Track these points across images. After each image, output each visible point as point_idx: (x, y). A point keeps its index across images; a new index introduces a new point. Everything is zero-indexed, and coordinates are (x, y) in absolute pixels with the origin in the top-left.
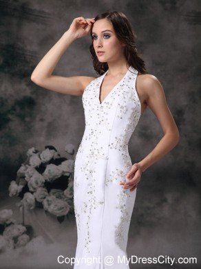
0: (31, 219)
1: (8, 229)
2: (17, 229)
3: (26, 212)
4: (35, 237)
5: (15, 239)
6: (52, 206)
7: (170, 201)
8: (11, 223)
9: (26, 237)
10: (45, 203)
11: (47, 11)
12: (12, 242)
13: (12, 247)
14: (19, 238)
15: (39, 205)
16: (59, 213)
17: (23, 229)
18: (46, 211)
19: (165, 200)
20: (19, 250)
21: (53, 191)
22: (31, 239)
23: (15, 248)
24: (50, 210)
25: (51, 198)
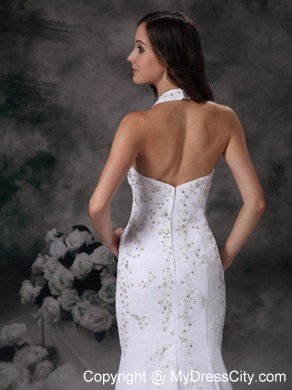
0: (54, 337)
1: (20, 353)
2: (34, 353)
3: (47, 326)
4: (62, 364)
5: (32, 368)
6: (86, 317)
7: (268, 304)
8: (25, 344)
9: (47, 364)
10: (75, 312)
11: (69, 22)
12: (26, 372)
13: (27, 379)
14: (38, 367)
15: (66, 316)
16: (97, 327)
17: (43, 352)
18: (78, 325)
19: (261, 303)
20: (38, 384)
21: (86, 293)
22: (55, 368)
23: (31, 381)
24: (83, 323)
25: (85, 304)
